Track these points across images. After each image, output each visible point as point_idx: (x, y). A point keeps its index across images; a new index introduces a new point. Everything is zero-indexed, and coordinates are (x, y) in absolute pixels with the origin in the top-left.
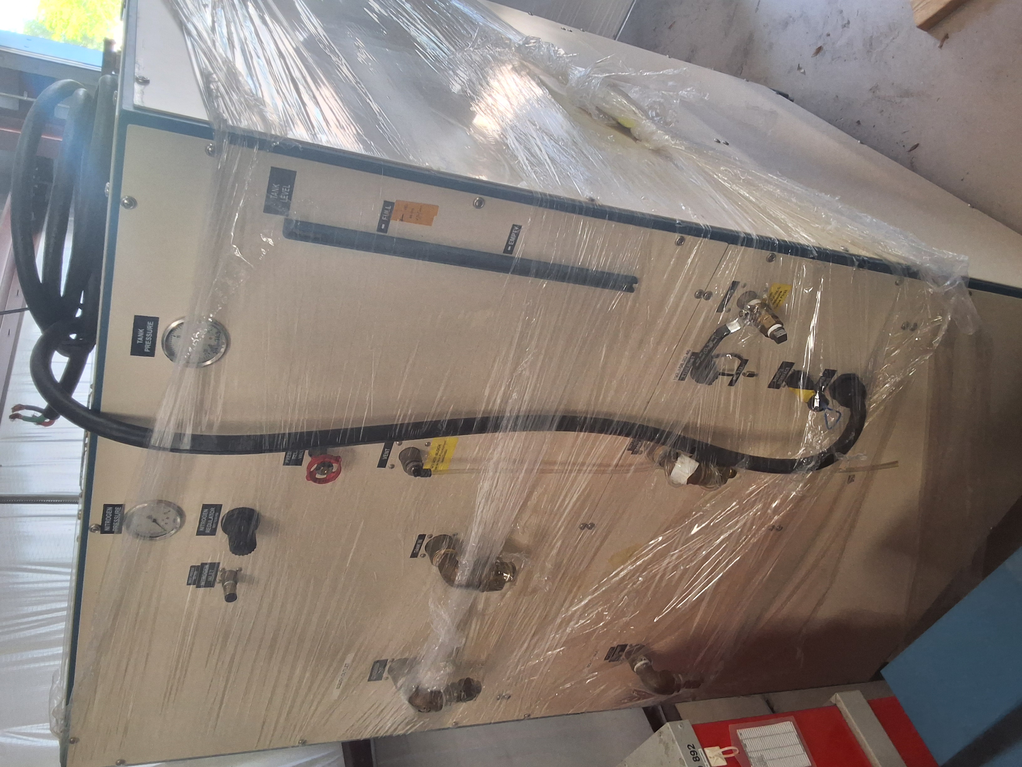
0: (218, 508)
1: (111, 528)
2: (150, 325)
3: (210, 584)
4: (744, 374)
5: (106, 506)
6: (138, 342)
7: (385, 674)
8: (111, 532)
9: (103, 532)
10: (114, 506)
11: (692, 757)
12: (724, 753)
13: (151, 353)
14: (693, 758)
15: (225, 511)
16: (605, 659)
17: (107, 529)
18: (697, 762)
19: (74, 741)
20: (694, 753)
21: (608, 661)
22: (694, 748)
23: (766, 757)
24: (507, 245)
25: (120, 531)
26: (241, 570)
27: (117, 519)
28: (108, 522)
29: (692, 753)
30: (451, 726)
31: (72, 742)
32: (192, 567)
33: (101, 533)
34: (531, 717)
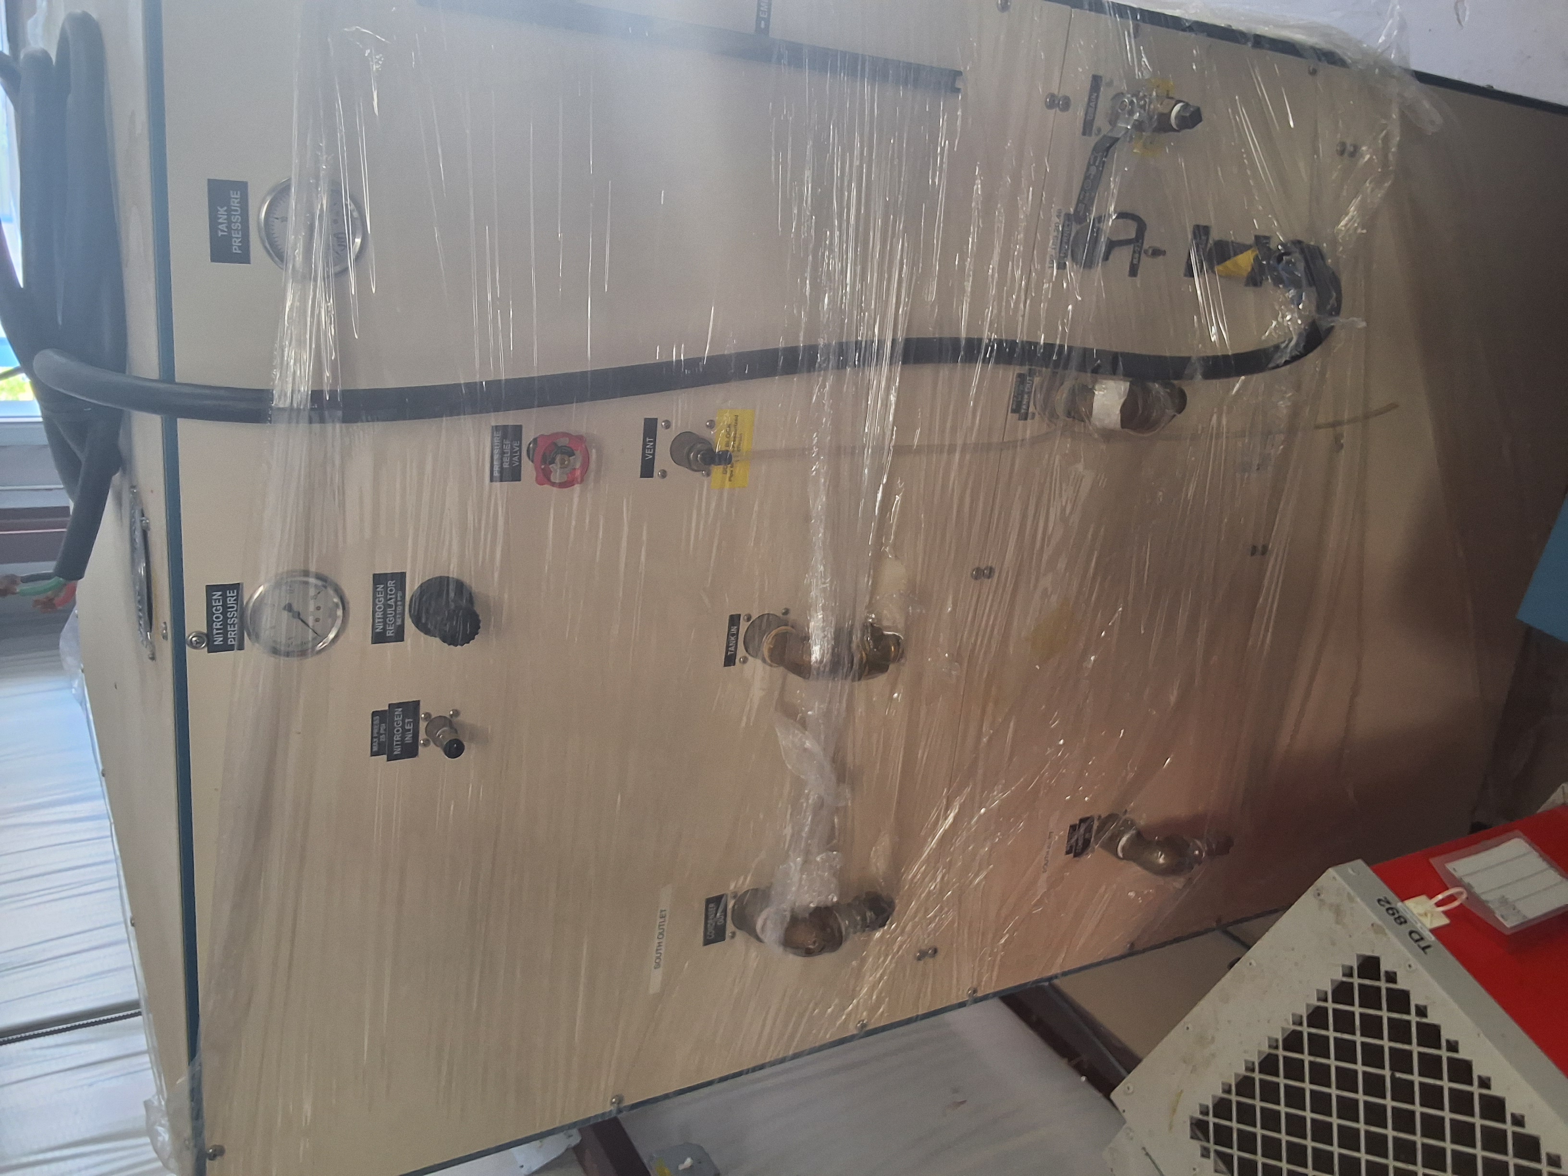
0: (400, 578)
1: (226, 639)
2: (235, 196)
3: (410, 751)
4: (1146, 252)
5: (211, 589)
6: (220, 233)
7: (730, 927)
8: (226, 647)
9: (212, 649)
10: (223, 588)
11: (1392, 918)
12: (1438, 904)
13: (244, 258)
14: (1395, 919)
15: (412, 586)
16: (1068, 853)
17: (219, 641)
18: (1403, 926)
19: (219, 1152)
20: (1392, 911)
21: (1072, 855)
22: (1388, 902)
23: (1511, 897)
24: (759, 19)
25: (241, 647)
26: (456, 713)
27: (233, 617)
28: (217, 625)
29: (1391, 912)
30: (855, 1032)
31: (213, 1157)
32: (374, 714)
33: (209, 652)
34: (979, 994)
